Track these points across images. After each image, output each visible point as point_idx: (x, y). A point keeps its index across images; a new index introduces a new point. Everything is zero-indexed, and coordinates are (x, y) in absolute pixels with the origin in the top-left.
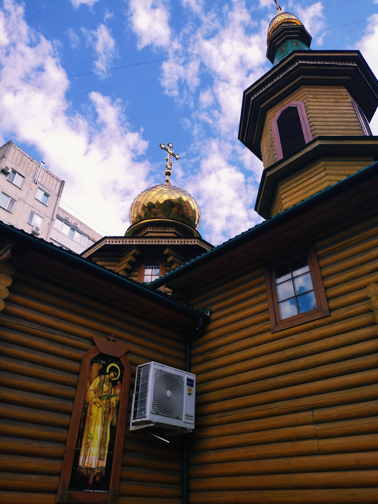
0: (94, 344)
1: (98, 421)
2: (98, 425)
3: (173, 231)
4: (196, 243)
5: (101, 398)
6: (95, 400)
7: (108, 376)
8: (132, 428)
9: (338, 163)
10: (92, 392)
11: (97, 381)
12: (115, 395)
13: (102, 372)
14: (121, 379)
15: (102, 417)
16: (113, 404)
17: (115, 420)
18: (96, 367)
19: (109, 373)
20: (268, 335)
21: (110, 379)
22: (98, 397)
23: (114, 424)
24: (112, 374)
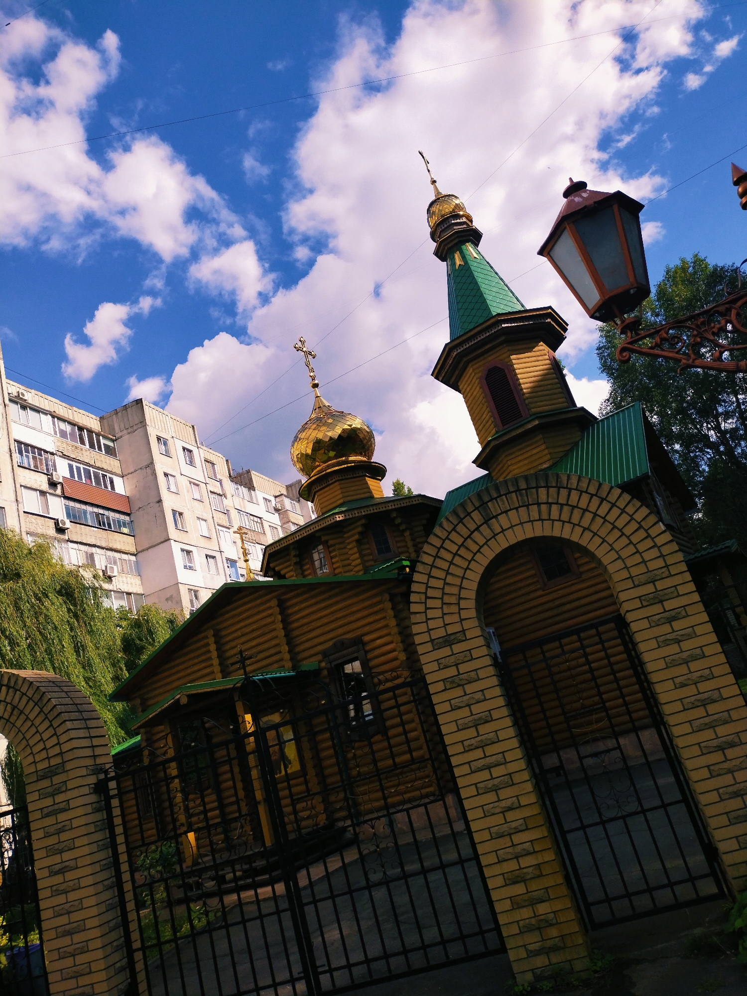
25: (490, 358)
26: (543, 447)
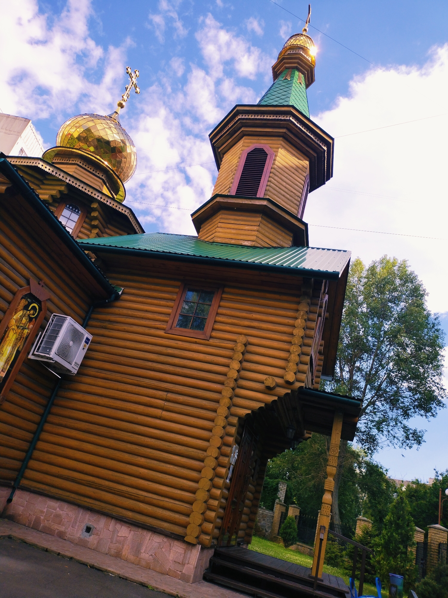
0: (28, 283)
1: (11, 343)
2: (10, 346)
3: (103, 178)
4: (126, 213)
5: (18, 327)
6: (13, 327)
7: (29, 312)
8: (31, 357)
9: (270, 226)
10: (14, 321)
11: (20, 313)
12: (28, 328)
13: (26, 308)
14: (36, 318)
15: (14, 342)
16: (24, 334)
17: (21, 347)
18: (23, 302)
19: (30, 311)
20: (161, 333)
21: (29, 315)
22: (17, 326)
23: (20, 349)
24: (32, 312)
25: (262, 141)
26: (255, 228)
